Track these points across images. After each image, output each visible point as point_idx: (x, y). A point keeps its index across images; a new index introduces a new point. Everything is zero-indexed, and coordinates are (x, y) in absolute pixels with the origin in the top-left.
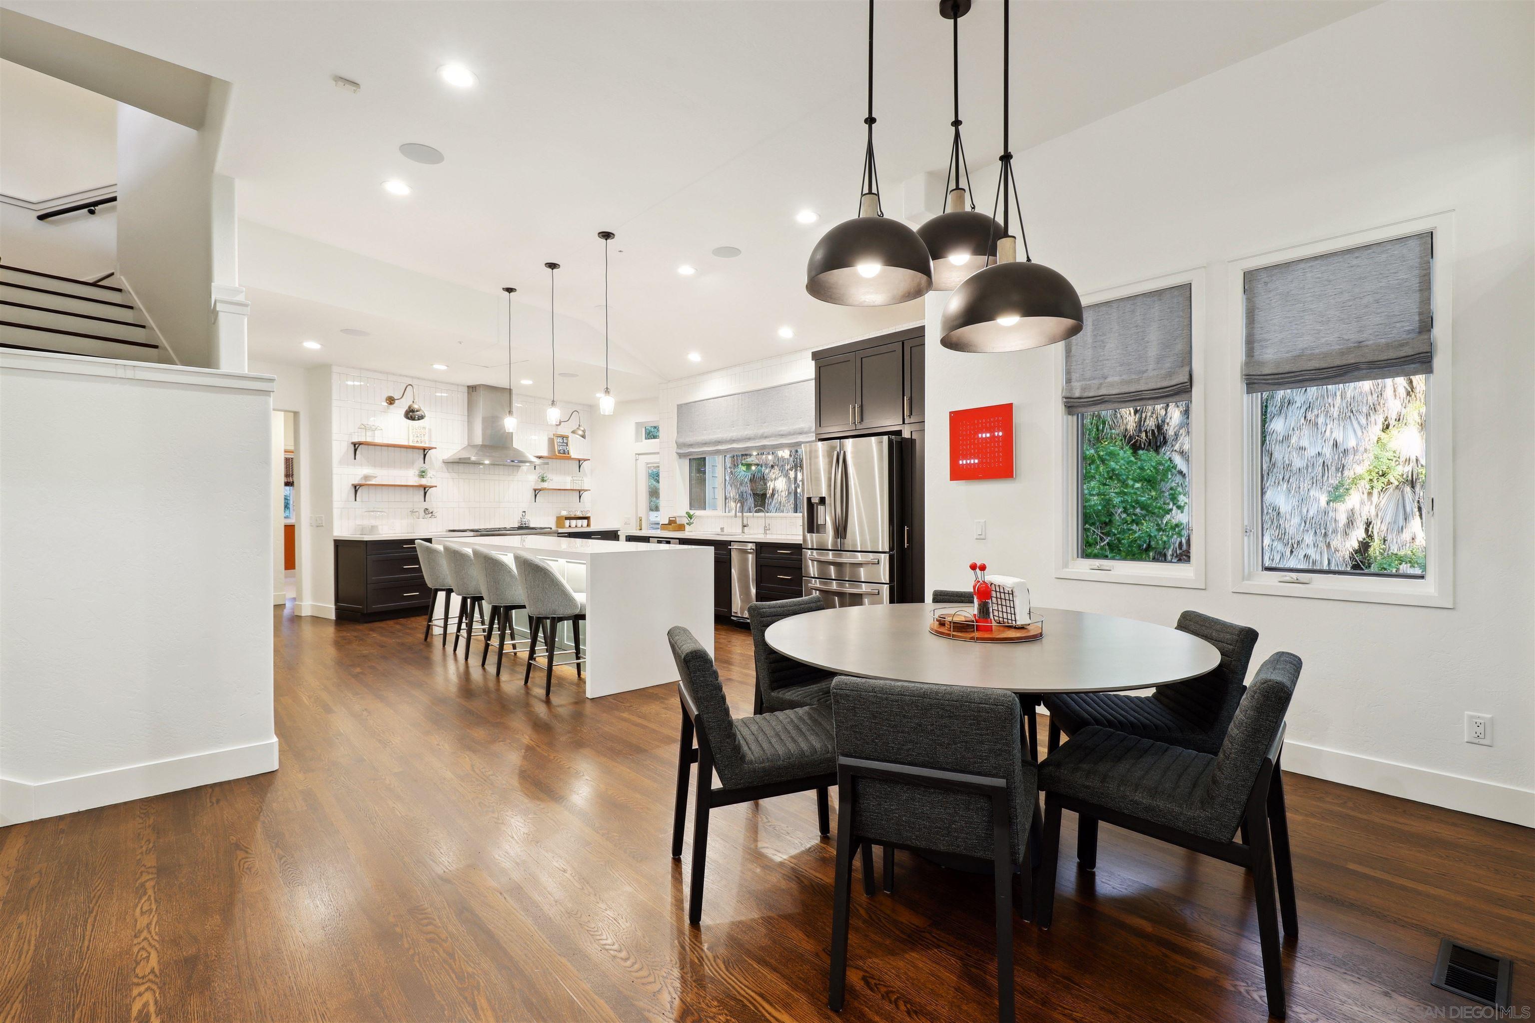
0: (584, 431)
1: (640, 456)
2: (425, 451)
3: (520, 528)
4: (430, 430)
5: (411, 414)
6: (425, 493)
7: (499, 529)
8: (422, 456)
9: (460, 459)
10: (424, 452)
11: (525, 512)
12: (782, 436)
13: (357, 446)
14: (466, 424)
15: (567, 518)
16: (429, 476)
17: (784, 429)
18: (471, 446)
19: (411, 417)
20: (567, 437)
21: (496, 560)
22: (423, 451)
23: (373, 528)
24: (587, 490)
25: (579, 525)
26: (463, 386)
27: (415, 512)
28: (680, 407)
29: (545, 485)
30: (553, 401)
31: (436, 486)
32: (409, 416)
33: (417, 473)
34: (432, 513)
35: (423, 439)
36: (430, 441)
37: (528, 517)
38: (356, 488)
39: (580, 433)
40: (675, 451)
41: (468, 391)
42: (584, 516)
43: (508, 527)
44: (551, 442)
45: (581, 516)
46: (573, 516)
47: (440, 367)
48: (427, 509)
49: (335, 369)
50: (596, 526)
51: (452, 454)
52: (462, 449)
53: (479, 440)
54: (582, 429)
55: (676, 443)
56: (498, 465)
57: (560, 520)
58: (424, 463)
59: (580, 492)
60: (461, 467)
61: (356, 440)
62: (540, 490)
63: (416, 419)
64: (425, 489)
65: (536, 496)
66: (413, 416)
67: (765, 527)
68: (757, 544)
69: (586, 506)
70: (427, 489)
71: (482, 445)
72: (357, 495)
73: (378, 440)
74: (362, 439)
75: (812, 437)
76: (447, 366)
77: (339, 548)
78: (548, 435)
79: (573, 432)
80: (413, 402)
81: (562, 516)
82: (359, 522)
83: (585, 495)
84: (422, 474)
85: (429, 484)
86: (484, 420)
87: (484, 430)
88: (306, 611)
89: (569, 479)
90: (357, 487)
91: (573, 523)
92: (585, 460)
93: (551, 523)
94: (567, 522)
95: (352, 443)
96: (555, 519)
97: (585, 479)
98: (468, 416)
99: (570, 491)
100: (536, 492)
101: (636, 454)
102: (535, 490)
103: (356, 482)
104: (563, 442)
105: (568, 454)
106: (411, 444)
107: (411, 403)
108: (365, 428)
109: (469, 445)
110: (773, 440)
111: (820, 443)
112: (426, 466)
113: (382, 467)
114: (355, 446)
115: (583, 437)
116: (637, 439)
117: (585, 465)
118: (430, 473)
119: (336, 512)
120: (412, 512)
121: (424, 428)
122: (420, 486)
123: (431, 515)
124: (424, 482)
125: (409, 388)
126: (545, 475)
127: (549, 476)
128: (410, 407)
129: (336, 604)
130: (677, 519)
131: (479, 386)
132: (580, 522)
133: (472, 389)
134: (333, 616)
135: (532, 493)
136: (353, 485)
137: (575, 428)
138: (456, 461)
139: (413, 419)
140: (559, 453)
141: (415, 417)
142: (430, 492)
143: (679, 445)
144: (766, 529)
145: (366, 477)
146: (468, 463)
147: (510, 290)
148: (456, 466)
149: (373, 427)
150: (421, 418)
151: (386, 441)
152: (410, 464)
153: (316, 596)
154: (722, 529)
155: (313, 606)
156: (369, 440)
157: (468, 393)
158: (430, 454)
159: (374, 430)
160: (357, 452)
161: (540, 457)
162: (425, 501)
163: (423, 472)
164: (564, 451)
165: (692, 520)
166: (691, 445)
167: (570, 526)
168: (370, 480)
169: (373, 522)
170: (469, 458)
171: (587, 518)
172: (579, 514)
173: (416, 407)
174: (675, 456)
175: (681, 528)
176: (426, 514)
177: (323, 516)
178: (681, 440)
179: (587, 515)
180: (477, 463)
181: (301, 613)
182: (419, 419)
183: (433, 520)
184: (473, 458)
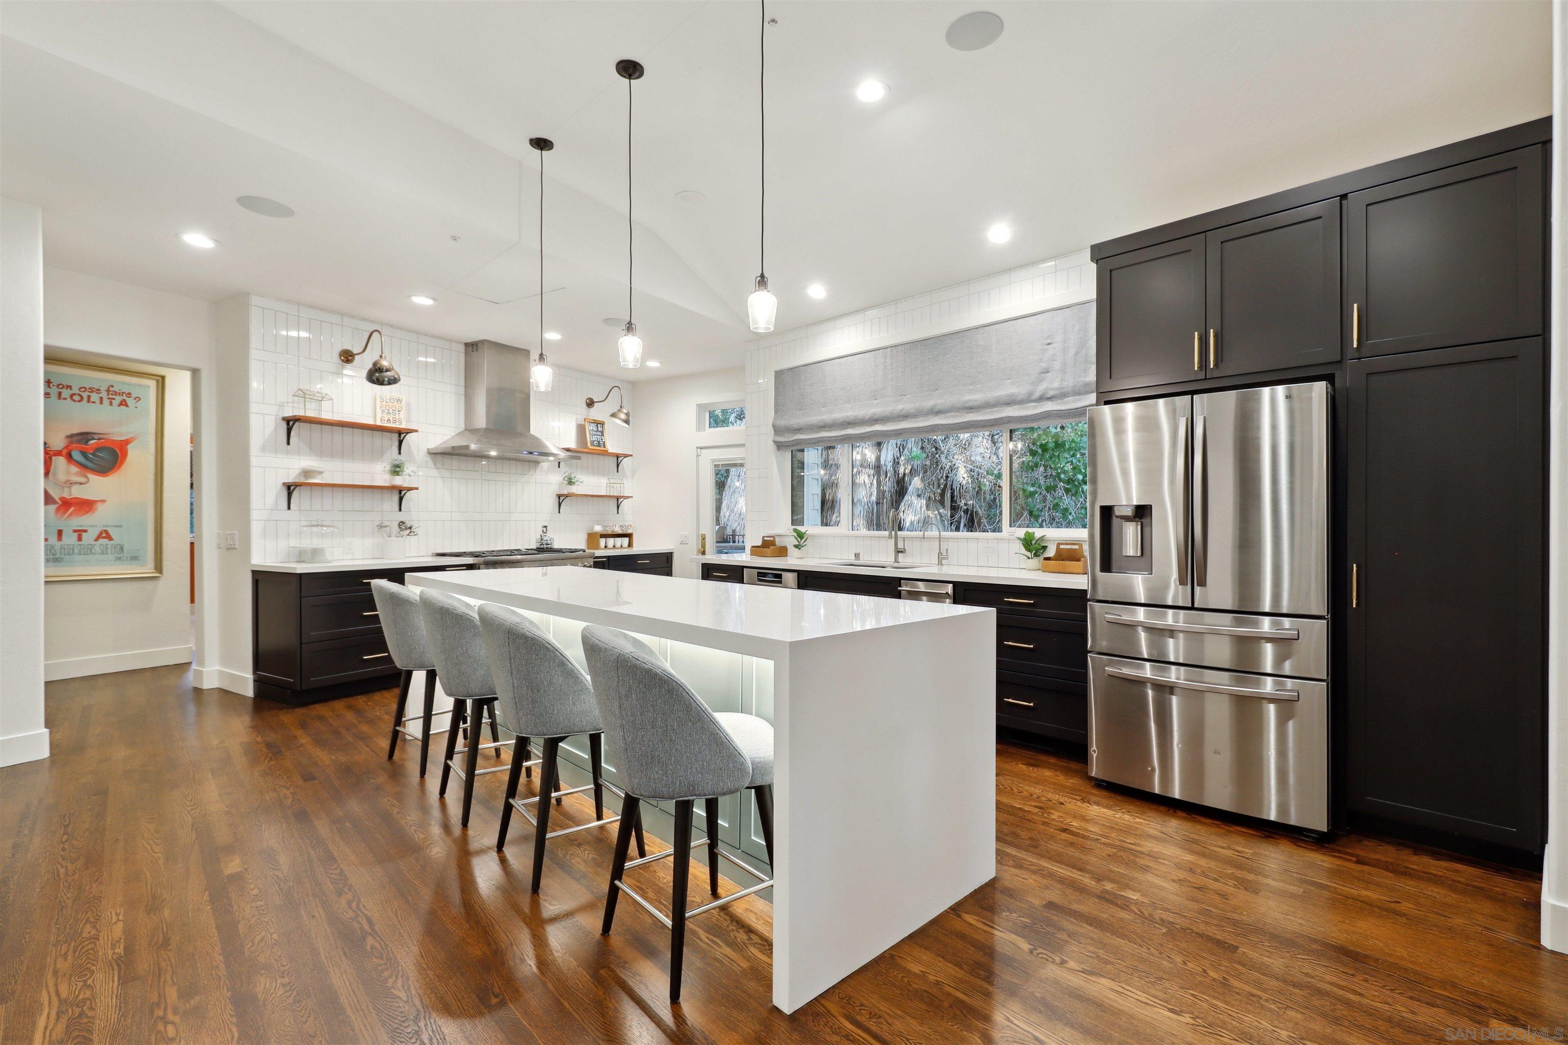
0: (627, 414)
1: (702, 451)
2: (401, 435)
3: (540, 550)
4: (408, 405)
5: (377, 375)
6: (401, 499)
7: (512, 552)
8: (397, 444)
9: (453, 447)
10: (400, 437)
11: (546, 527)
12: (971, 409)
13: (291, 423)
14: (463, 398)
15: (603, 536)
16: (405, 473)
17: (977, 397)
18: (470, 430)
19: (378, 379)
20: (602, 424)
21: (532, 639)
22: (396, 435)
23: (316, 553)
24: (628, 497)
25: (618, 545)
26: (459, 343)
27: (386, 526)
28: (779, 375)
29: (574, 489)
30: (630, 323)
31: (417, 489)
32: (374, 378)
33: (388, 467)
34: (410, 528)
35: (397, 417)
36: (408, 421)
37: (550, 535)
38: (290, 489)
39: (623, 416)
40: (771, 439)
41: (466, 350)
42: (625, 532)
43: (523, 547)
44: (581, 429)
45: (620, 532)
46: (610, 532)
47: (422, 301)
48: (403, 522)
49: (254, 300)
50: (640, 547)
51: (442, 441)
52: (455, 436)
53: (481, 422)
54: (625, 411)
55: (774, 426)
56: (509, 459)
57: (593, 538)
58: (400, 453)
59: (618, 500)
60: (455, 462)
61: (289, 413)
62: (567, 496)
63: (386, 382)
64: (400, 493)
65: (560, 505)
66: (381, 379)
67: (940, 553)
68: (956, 584)
69: (627, 518)
70: (403, 493)
71: (486, 429)
72: (292, 501)
73: (326, 416)
74: (300, 413)
75: (1092, 398)
76: (434, 299)
77: (260, 585)
78: (576, 421)
79: (613, 415)
80: (381, 357)
81: (596, 533)
82: (294, 542)
83: (625, 504)
84: (396, 469)
85: (406, 485)
86: (489, 391)
87: (488, 407)
88: (210, 682)
89: (603, 481)
90: (292, 488)
91: (611, 542)
92: (626, 456)
93: (579, 542)
94: (602, 542)
95: (284, 419)
96: (585, 537)
97: (625, 481)
98: (466, 387)
99: (606, 500)
100: (561, 498)
101: (697, 448)
102: (559, 496)
103: (290, 480)
104: (598, 430)
105: (604, 447)
106: (379, 423)
107: (378, 358)
108: (303, 395)
109: (466, 429)
110: (952, 417)
111: (1107, 409)
112: (402, 458)
113: (332, 457)
114: (288, 424)
115: (627, 422)
116: (700, 428)
117: (625, 462)
118: (408, 469)
119: (256, 528)
120: (381, 527)
121: (399, 401)
122: (392, 488)
123: (408, 531)
124: (398, 481)
125: (375, 335)
126: (573, 476)
127: (579, 476)
128: (375, 364)
129: (254, 673)
130: (777, 539)
131: (483, 342)
132: (619, 541)
133: (472, 347)
134: (249, 692)
135: (553, 501)
136: (284, 484)
137: (615, 410)
138: (447, 451)
139: (380, 382)
140: (592, 444)
141: (383, 381)
142: (409, 496)
143: (777, 430)
144: (941, 558)
145: (306, 473)
146: (466, 455)
147: (542, 144)
148: (447, 460)
149: (319, 395)
150: (393, 381)
151: (337, 417)
152: (375, 455)
153: (227, 658)
154: (857, 556)
155: (221, 673)
156: (310, 414)
157: (466, 353)
158: (409, 439)
159: (321, 399)
160: (292, 433)
161: (568, 450)
162: (400, 510)
163: (398, 466)
164: (599, 442)
165: (803, 540)
166: (799, 430)
167: (606, 547)
168: (312, 478)
169: (316, 543)
170: (467, 447)
171: (629, 536)
172: (618, 530)
173: (385, 363)
174: (772, 447)
175: (782, 552)
176: (402, 530)
177: (237, 532)
178: (782, 423)
179: (629, 531)
180: (479, 456)
181: (202, 683)
182: (389, 384)
183: (413, 539)
184: (473, 447)
